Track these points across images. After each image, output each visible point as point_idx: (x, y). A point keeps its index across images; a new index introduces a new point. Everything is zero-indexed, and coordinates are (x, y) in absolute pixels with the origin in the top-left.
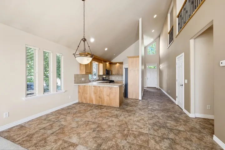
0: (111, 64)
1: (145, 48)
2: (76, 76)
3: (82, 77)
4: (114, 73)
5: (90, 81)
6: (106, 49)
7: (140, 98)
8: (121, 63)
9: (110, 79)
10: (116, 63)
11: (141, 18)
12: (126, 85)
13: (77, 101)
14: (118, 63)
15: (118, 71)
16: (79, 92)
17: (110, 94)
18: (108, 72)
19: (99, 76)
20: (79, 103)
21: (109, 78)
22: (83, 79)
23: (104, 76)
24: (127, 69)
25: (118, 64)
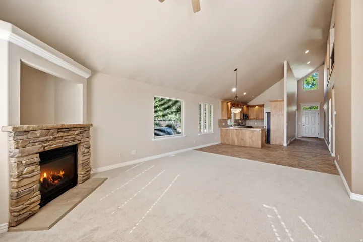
0: (248, 107)
1: (299, 81)
2: (220, 121)
3: (224, 122)
4: (252, 118)
5: (229, 126)
6: (245, 94)
7: (285, 144)
8: (262, 106)
9: (247, 125)
10: (255, 106)
11: (286, 61)
12: (269, 131)
13: (220, 143)
14: (257, 105)
15: (257, 115)
16: (221, 135)
17: (252, 137)
18: (245, 117)
19: (236, 121)
20: (221, 144)
21: (245, 123)
22: (224, 124)
23: (240, 121)
24: (269, 114)
25: (257, 107)
